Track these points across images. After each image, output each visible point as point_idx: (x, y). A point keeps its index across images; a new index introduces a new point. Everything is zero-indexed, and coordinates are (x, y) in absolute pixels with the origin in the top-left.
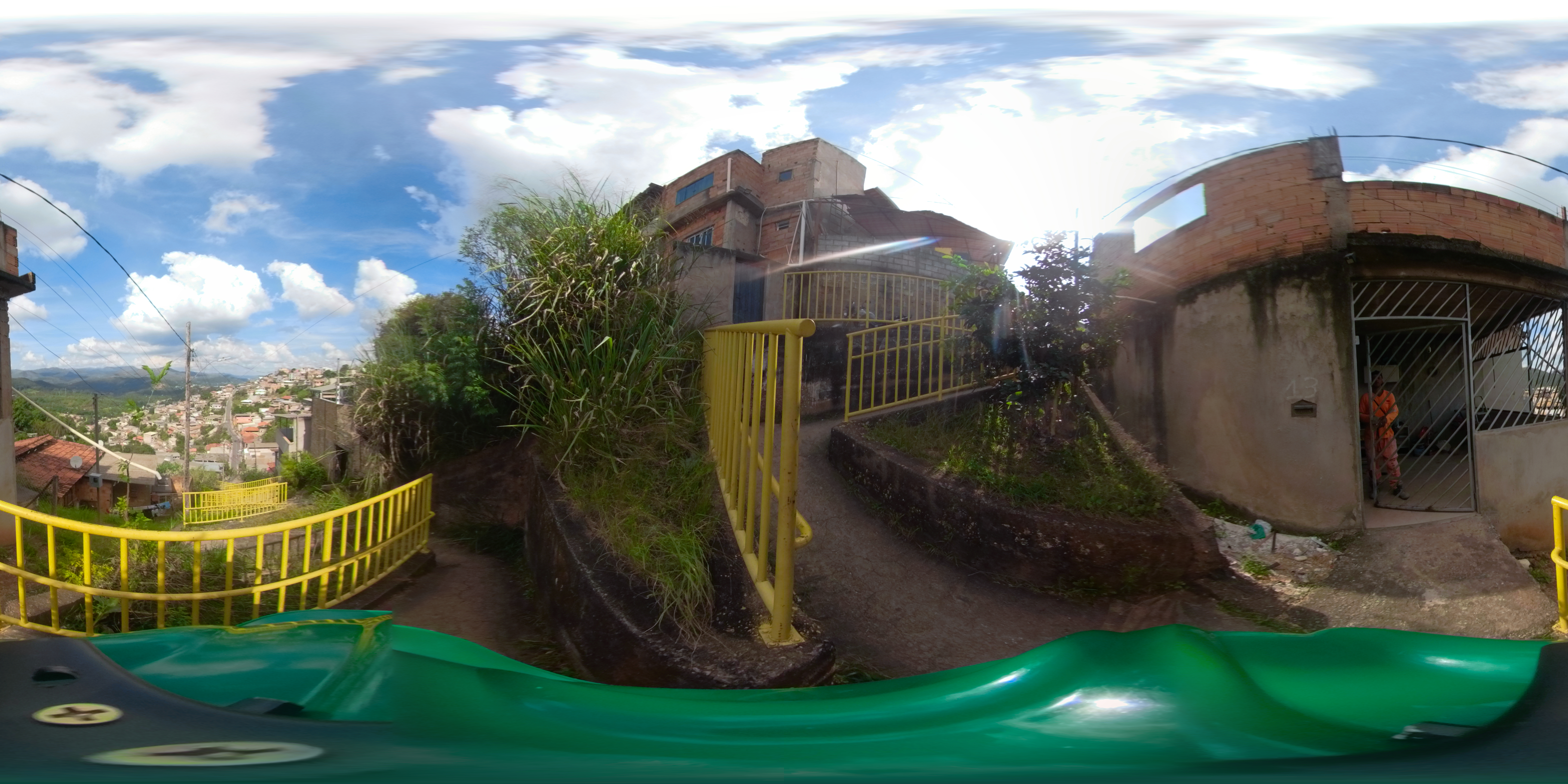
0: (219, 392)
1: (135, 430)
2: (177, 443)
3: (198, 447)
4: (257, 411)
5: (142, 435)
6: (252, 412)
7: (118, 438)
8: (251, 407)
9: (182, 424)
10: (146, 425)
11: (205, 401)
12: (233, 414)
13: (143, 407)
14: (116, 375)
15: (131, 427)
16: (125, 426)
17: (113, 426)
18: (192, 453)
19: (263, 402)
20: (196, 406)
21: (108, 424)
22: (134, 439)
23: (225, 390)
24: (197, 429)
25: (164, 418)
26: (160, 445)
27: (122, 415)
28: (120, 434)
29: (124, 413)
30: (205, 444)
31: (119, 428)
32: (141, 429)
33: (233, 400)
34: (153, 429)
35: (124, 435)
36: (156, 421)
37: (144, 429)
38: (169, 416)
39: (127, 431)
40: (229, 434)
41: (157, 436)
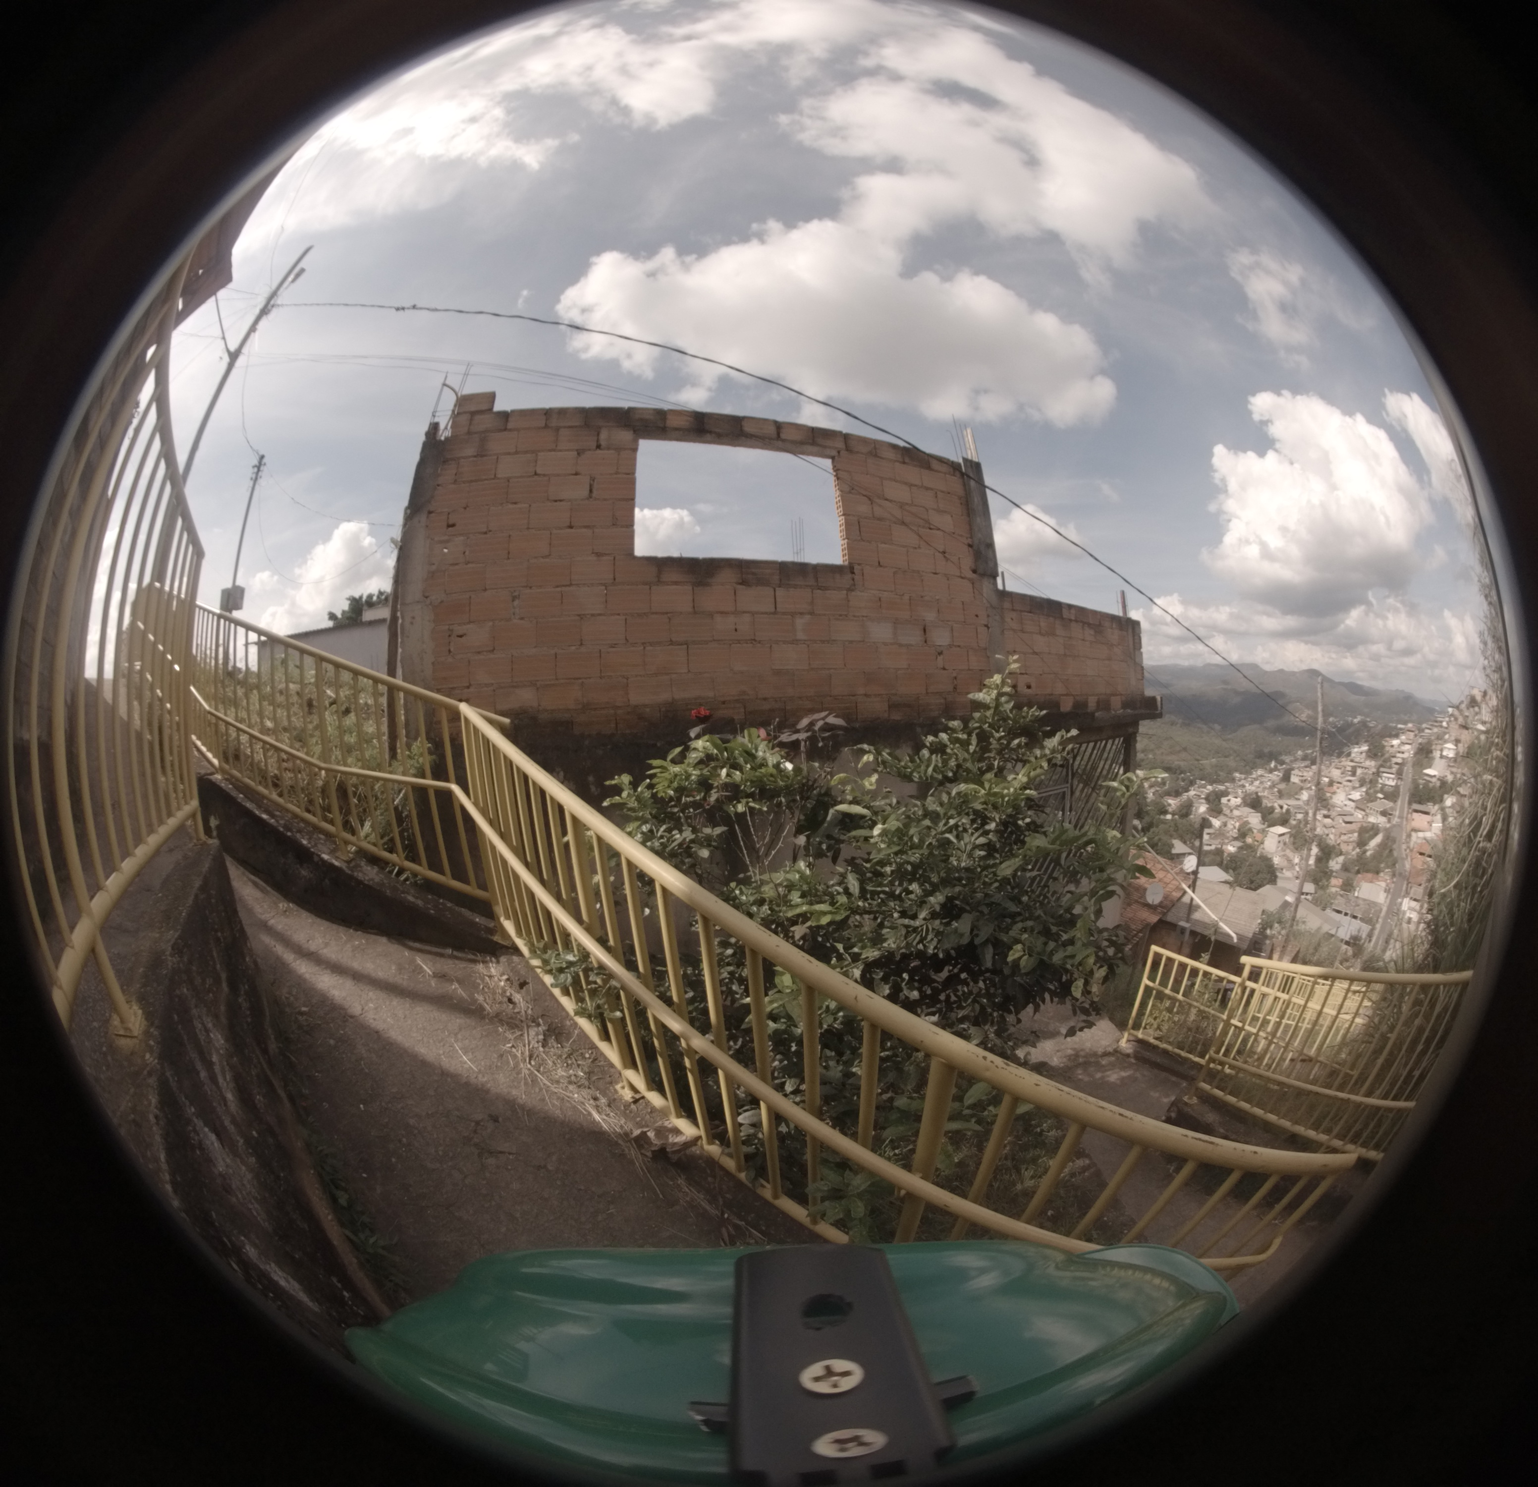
0: (1395, 742)
1: (1254, 819)
2: (1319, 860)
3: (1346, 875)
4: (1442, 801)
5: (1264, 832)
6: (1435, 804)
7: (1220, 834)
8: (1434, 787)
9: (1333, 814)
10: (1271, 810)
11: (1371, 764)
12: (1410, 803)
13: (1273, 765)
14: (1225, 682)
15: (1247, 810)
16: (1237, 807)
17: (1215, 803)
18: (1333, 890)
19: (1450, 778)
20: (1359, 771)
21: (1207, 799)
22: (1249, 840)
23: (1403, 737)
24: (1352, 832)
25: (1305, 796)
26: (1289, 861)
27: (1233, 780)
28: (1225, 824)
29: (1237, 775)
30: (1358, 872)
31: (1226, 811)
32: (1264, 818)
33: (1414, 765)
34: (1284, 821)
35: (1233, 826)
36: (1292, 802)
37: (1269, 818)
38: (1313, 793)
39: (1239, 818)
40: (1395, 854)
41: (1286, 838)
